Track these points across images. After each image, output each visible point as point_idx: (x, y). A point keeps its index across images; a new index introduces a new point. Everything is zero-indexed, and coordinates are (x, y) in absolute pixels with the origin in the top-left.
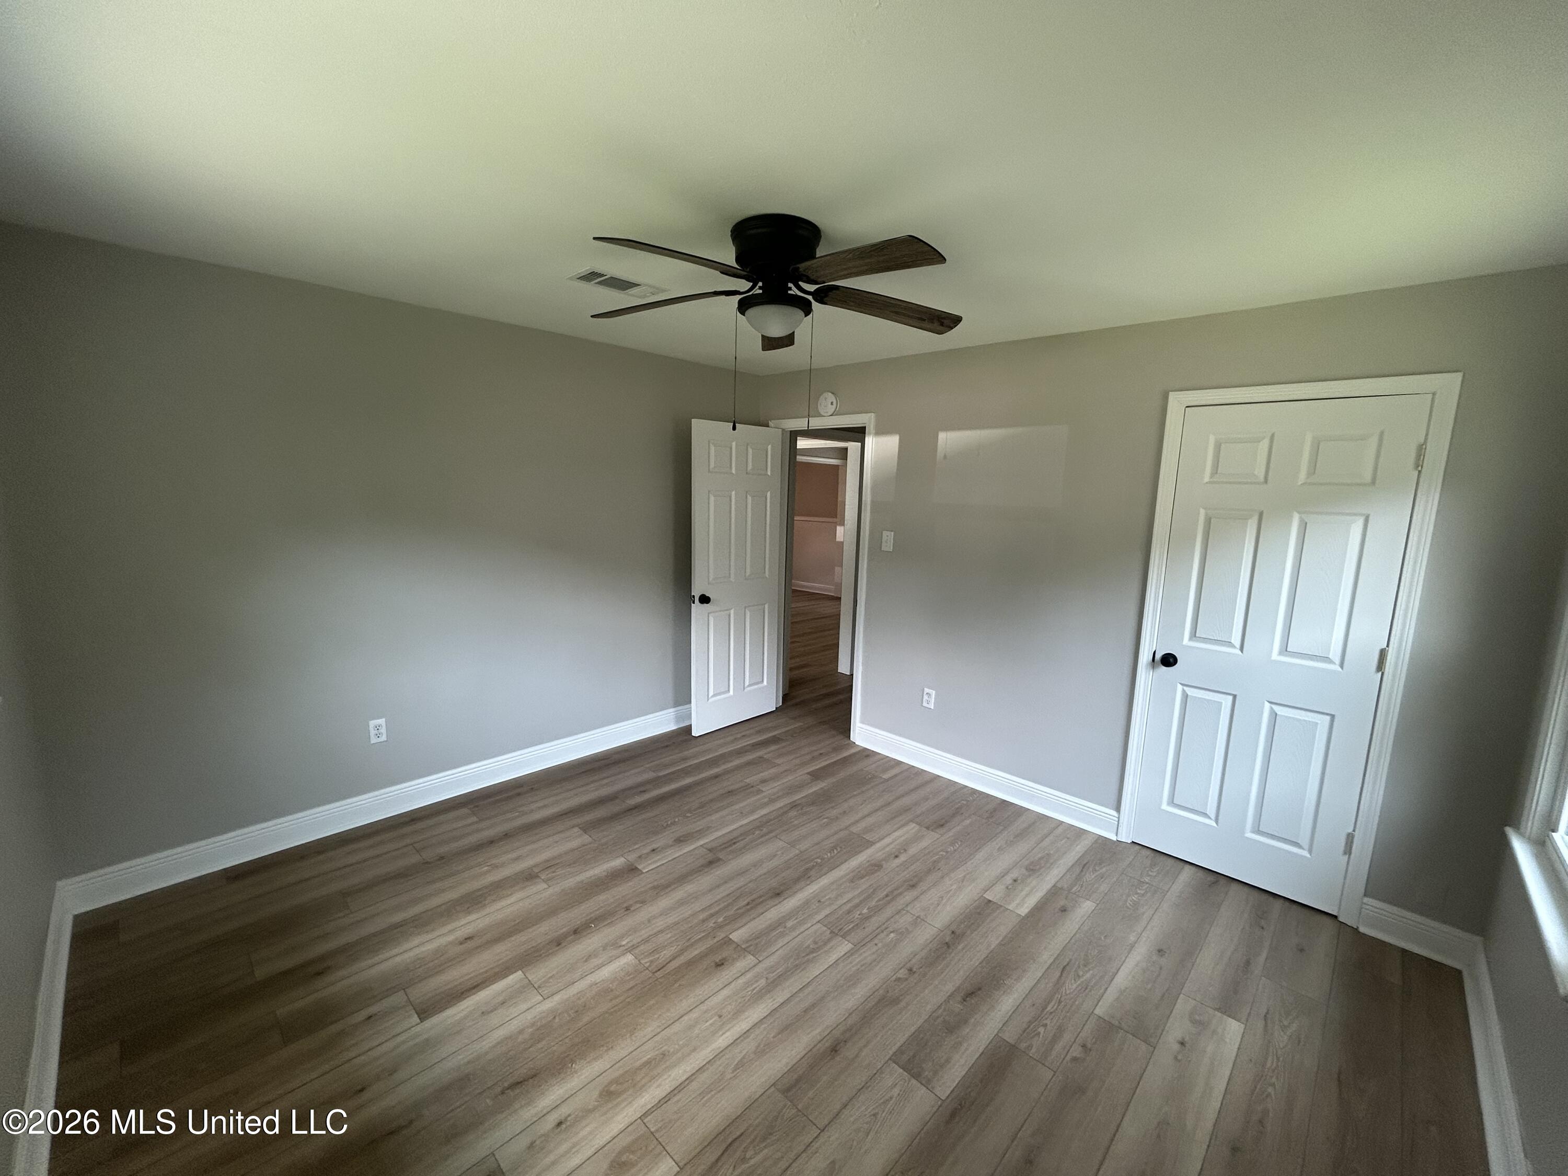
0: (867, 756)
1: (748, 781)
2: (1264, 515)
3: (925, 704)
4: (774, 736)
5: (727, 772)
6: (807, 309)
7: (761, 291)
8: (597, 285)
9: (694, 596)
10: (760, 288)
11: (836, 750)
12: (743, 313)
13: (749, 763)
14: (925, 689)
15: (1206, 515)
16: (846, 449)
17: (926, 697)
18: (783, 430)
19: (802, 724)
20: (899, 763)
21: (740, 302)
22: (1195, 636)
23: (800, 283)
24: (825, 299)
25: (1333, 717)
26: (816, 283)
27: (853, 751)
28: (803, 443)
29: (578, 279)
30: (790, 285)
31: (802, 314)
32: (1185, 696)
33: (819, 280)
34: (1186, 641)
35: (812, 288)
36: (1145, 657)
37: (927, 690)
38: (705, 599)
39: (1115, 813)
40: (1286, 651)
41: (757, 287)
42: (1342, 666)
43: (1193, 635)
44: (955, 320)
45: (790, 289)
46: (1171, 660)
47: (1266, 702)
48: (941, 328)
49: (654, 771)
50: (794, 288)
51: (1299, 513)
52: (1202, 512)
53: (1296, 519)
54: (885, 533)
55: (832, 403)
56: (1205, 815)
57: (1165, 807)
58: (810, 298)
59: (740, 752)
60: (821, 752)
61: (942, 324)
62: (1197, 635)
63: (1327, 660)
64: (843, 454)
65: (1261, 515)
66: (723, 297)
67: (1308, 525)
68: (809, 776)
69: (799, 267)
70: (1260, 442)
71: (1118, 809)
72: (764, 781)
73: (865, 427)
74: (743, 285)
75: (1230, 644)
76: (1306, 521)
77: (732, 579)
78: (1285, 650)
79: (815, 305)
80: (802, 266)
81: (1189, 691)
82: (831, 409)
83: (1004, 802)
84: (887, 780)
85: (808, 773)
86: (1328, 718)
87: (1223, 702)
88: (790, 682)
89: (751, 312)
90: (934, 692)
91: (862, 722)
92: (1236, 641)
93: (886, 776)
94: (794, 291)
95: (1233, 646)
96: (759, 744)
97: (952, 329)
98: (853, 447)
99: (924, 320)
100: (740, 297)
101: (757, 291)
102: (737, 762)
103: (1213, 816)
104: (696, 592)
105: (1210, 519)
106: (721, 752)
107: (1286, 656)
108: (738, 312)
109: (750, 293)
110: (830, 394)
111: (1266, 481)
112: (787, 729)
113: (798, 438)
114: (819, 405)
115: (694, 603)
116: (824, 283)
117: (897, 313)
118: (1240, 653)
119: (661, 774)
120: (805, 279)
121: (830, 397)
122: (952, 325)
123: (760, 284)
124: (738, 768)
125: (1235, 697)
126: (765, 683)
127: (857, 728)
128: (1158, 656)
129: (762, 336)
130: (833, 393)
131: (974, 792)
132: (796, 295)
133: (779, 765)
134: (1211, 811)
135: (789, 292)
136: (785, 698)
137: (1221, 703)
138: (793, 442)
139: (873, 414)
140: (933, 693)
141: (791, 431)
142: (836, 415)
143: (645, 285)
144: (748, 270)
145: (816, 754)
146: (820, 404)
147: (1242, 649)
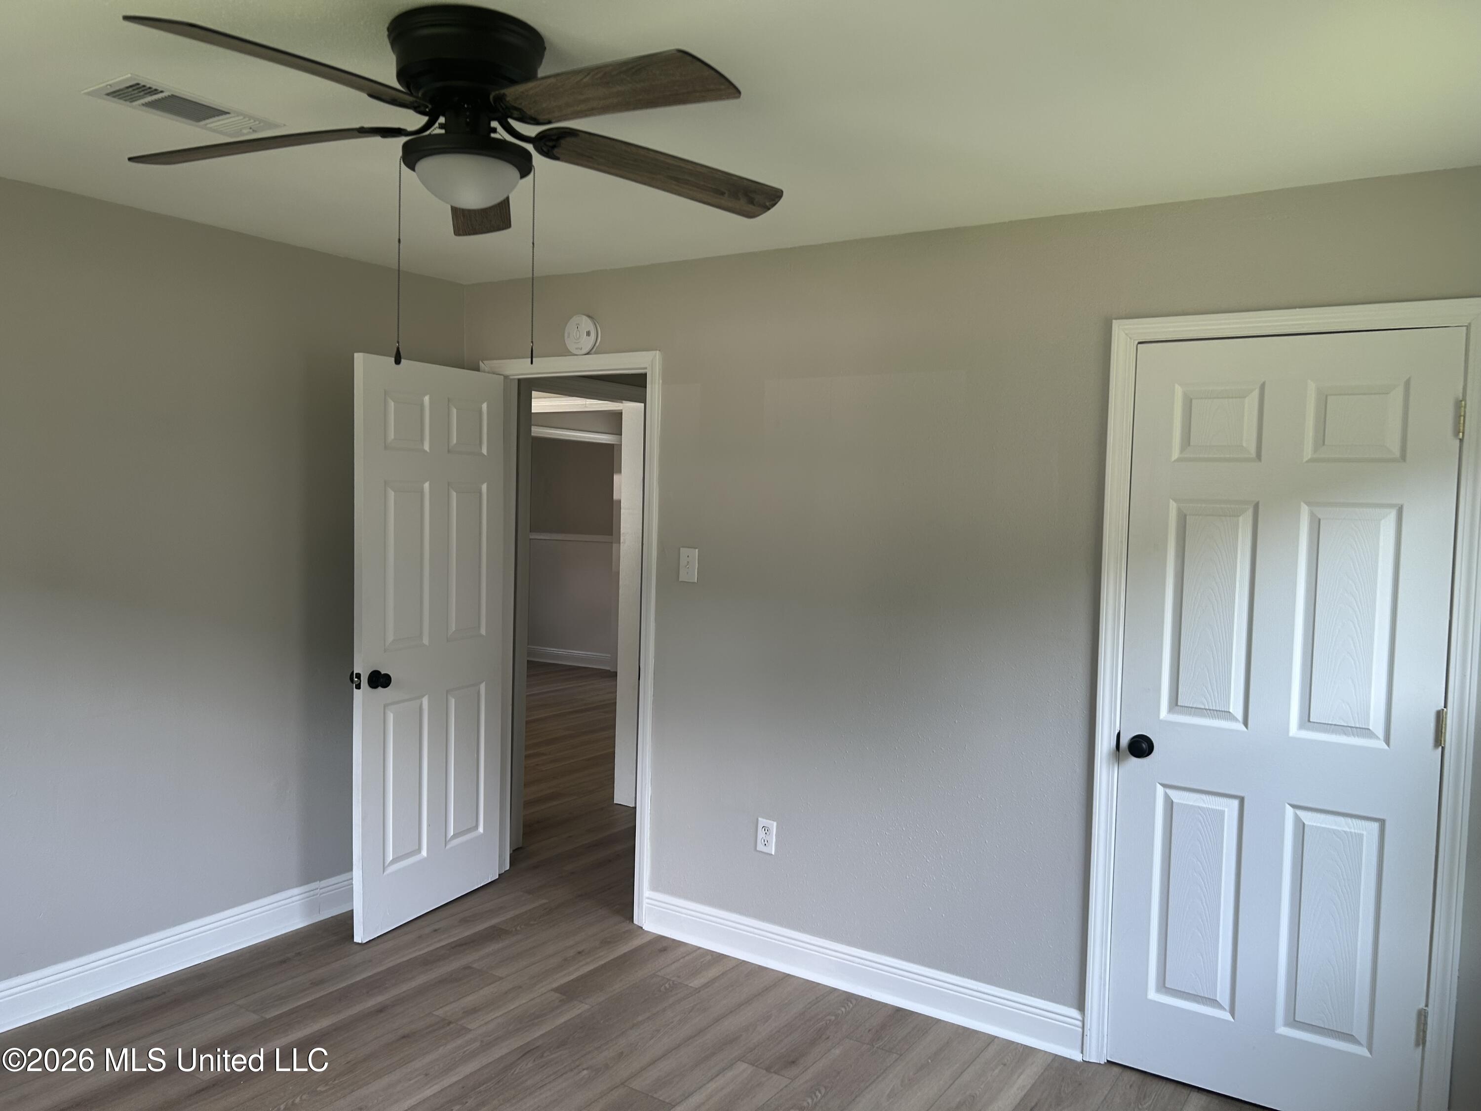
0: (664, 950)
1: (440, 1013)
2: (1260, 507)
3: (760, 847)
4: (493, 927)
5: (400, 1001)
6: (525, 167)
7: (443, 131)
8: (144, 108)
9: (358, 676)
10: (441, 126)
11: (607, 942)
12: (412, 167)
13: (442, 981)
14: (759, 819)
15: (1179, 511)
16: (618, 415)
17: (761, 834)
18: (506, 377)
19: (544, 901)
20: (720, 958)
21: (405, 146)
22: (1177, 705)
23: (510, 121)
24: (556, 151)
25: (1382, 822)
26: (537, 122)
27: (636, 943)
28: (542, 403)
29: (108, 94)
30: (494, 124)
31: (516, 173)
32: (1170, 805)
33: (541, 118)
34: (1164, 713)
35: (531, 131)
36: (1104, 743)
37: (762, 821)
38: (379, 680)
39: (1075, 1013)
40: (1309, 721)
41: (437, 125)
42: (1387, 741)
43: (1174, 703)
44: (772, 197)
45: (494, 130)
46: (1144, 746)
47: (1288, 806)
48: (750, 208)
49: (254, 1012)
50: (500, 129)
51: (1308, 504)
52: (1173, 506)
53: (1305, 510)
54: (684, 551)
55: (588, 334)
56: (1213, 1002)
57: (1153, 995)
58: (529, 147)
59: (428, 961)
60: (580, 949)
61: (751, 201)
62: (1179, 704)
63: (1365, 732)
64: (615, 421)
65: (1256, 507)
66: (377, 140)
67: (1321, 521)
68: (557, 995)
69: (504, 95)
70: (1245, 397)
71: (1081, 1006)
72: (473, 1011)
73: (645, 375)
74: (413, 121)
75: (1226, 715)
76: (1320, 516)
77: (426, 641)
78: (1306, 720)
79: (538, 159)
80: (512, 93)
81: (1177, 797)
82: (587, 343)
83: (899, 1012)
84: (698, 990)
85: (556, 990)
86: (1375, 826)
87: (1226, 810)
88: (525, 826)
89: (426, 164)
90: (775, 824)
91: (655, 888)
92: (1237, 709)
93: (696, 983)
94: (501, 134)
95: (1233, 718)
96: (466, 944)
97: (769, 209)
98: (630, 409)
99: (723, 194)
100: (404, 139)
101: (436, 130)
102: (421, 980)
103: (1226, 1004)
104: (362, 666)
105: (1185, 516)
106: (391, 964)
107: (1308, 729)
108: (402, 163)
109: (428, 133)
110: (585, 318)
111: (1259, 456)
112: (517, 912)
113: (534, 393)
114: (566, 335)
115: (358, 687)
116: (549, 122)
117: (677, 180)
118: (1244, 728)
119: (269, 1015)
120: (516, 114)
121: (586, 324)
122: (768, 204)
123: (442, 120)
124: (421, 991)
125: (1242, 800)
126: (481, 829)
127: (645, 901)
128: (1125, 741)
129: (452, 207)
130: (589, 316)
131: (849, 997)
132: (504, 142)
133: (501, 978)
134: (1223, 997)
135: (493, 135)
136: (517, 855)
137: (1224, 812)
138: (525, 402)
139: (658, 352)
140: (774, 826)
141: (519, 380)
142: (596, 353)
143: (238, 114)
144: (420, 95)
145: (571, 953)
146: (569, 334)
147: (1246, 724)
